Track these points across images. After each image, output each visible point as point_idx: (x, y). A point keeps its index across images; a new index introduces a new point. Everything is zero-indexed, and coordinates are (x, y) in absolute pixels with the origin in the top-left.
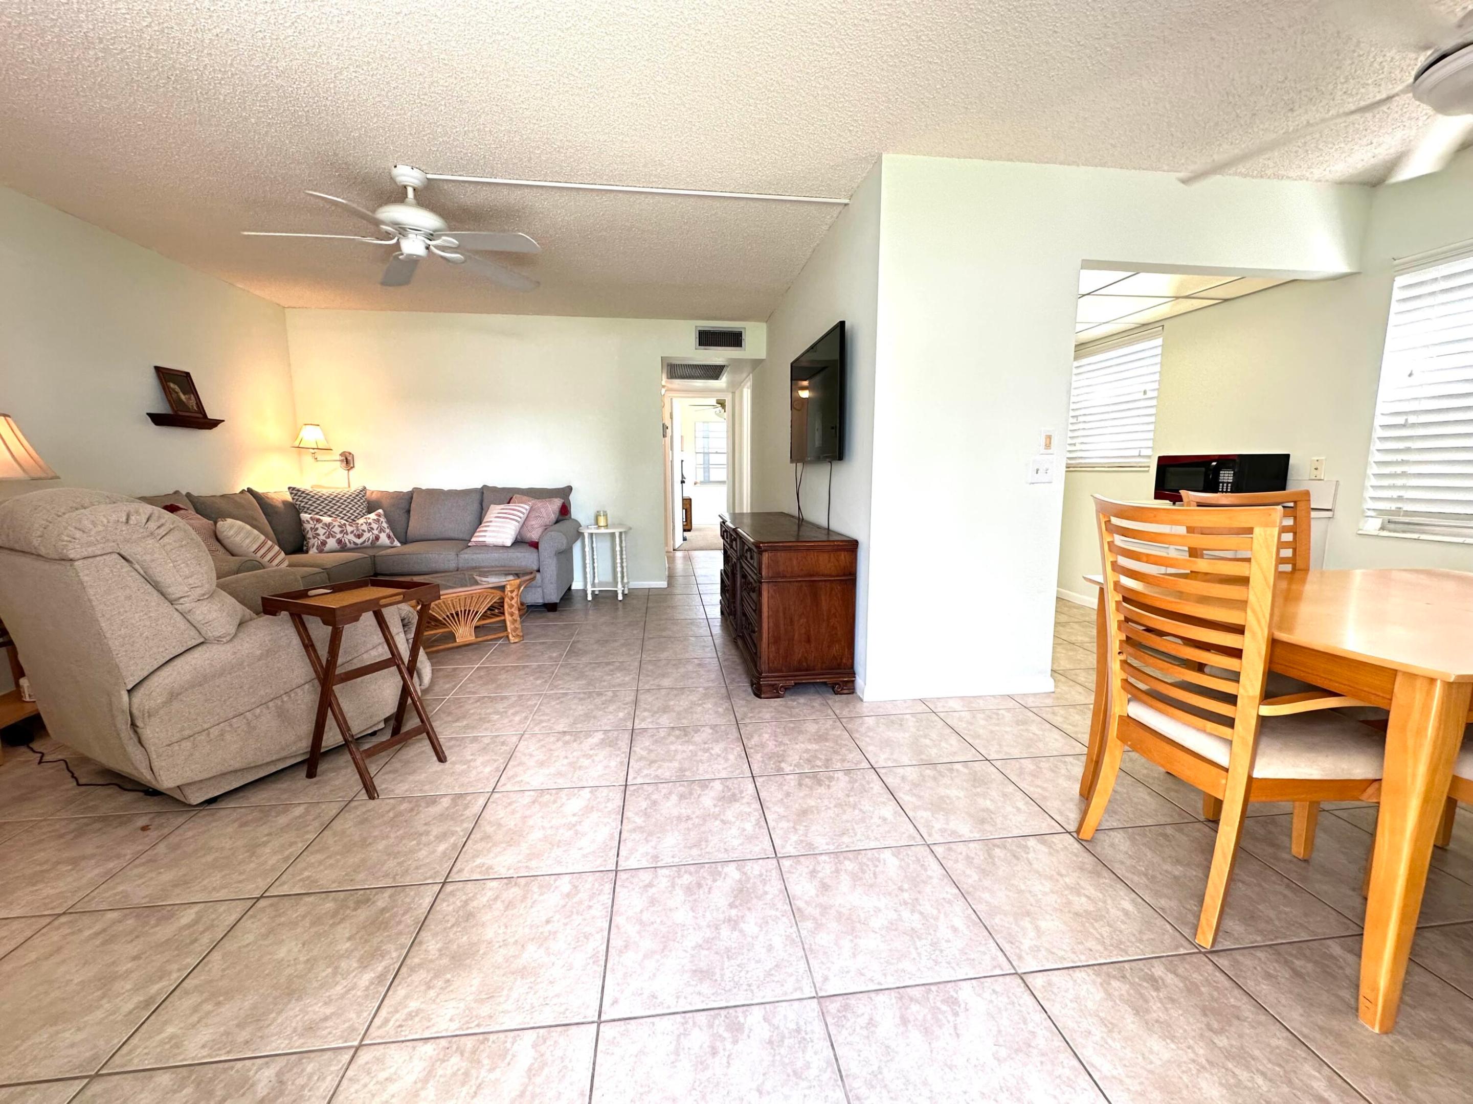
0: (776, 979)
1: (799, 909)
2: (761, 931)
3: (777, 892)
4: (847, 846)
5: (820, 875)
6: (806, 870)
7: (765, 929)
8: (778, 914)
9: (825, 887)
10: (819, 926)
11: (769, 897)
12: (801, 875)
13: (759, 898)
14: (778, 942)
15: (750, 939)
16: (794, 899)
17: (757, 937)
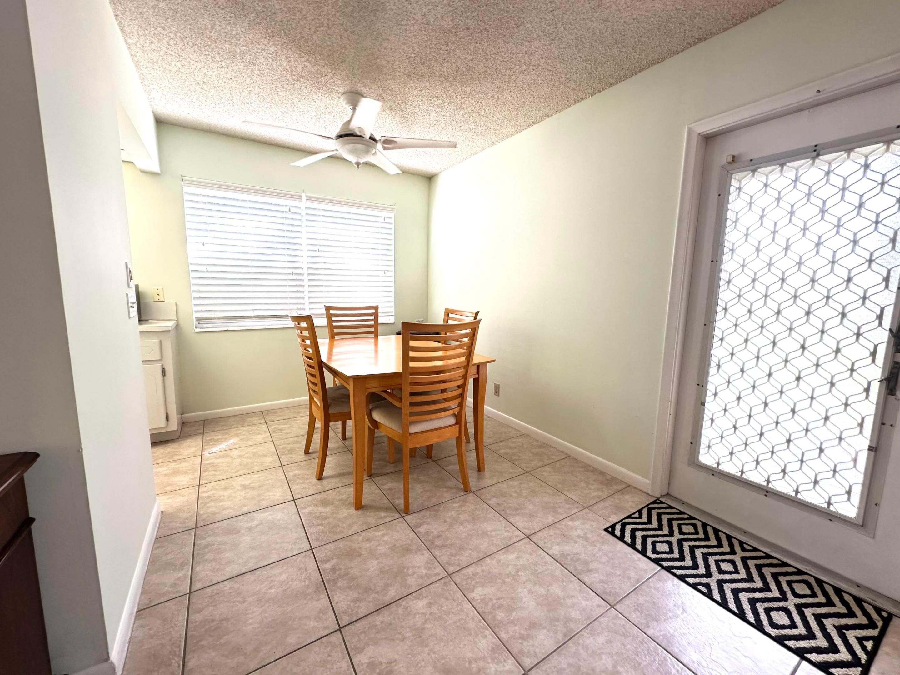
0: (624, 630)
1: (565, 635)
2: (603, 653)
3: (563, 656)
4: (480, 622)
5: (523, 632)
6: (525, 644)
7: (599, 652)
8: (580, 648)
9: (533, 625)
10: (568, 620)
11: (571, 661)
12: (533, 646)
13: (579, 668)
14: (601, 640)
15: (615, 657)
16: (559, 643)
17: (610, 654)
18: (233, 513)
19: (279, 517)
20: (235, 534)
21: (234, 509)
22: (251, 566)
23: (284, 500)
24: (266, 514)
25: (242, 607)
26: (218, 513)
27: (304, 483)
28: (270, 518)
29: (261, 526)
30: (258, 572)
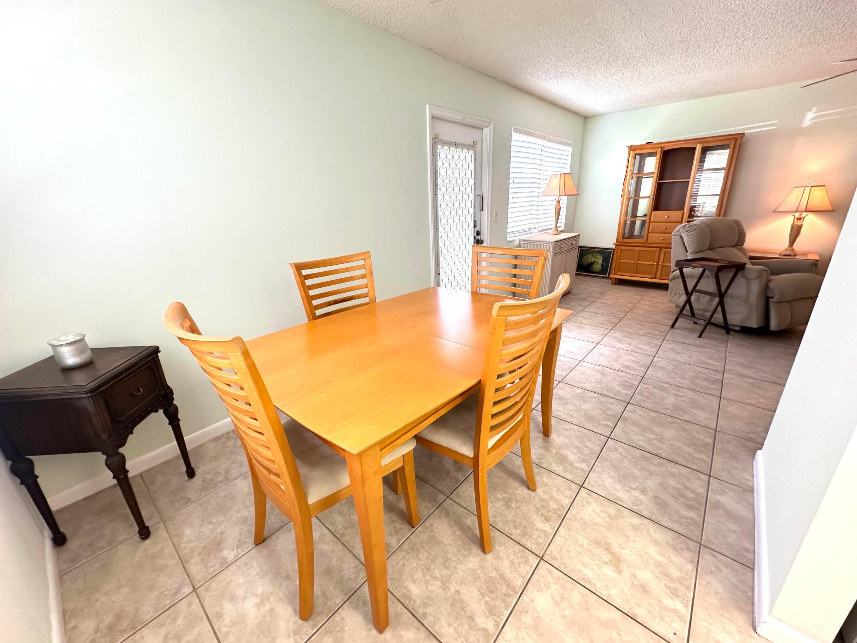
18: (652, 527)
19: (610, 480)
20: (659, 498)
21: (648, 532)
22: (657, 460)
23: (590, 495)
24: (619, 494)
25: (674, 443)
26: (668, 544)
27: (552, 497)
28: (618, 487)
29: (633, 486)
30: (655, 452)
